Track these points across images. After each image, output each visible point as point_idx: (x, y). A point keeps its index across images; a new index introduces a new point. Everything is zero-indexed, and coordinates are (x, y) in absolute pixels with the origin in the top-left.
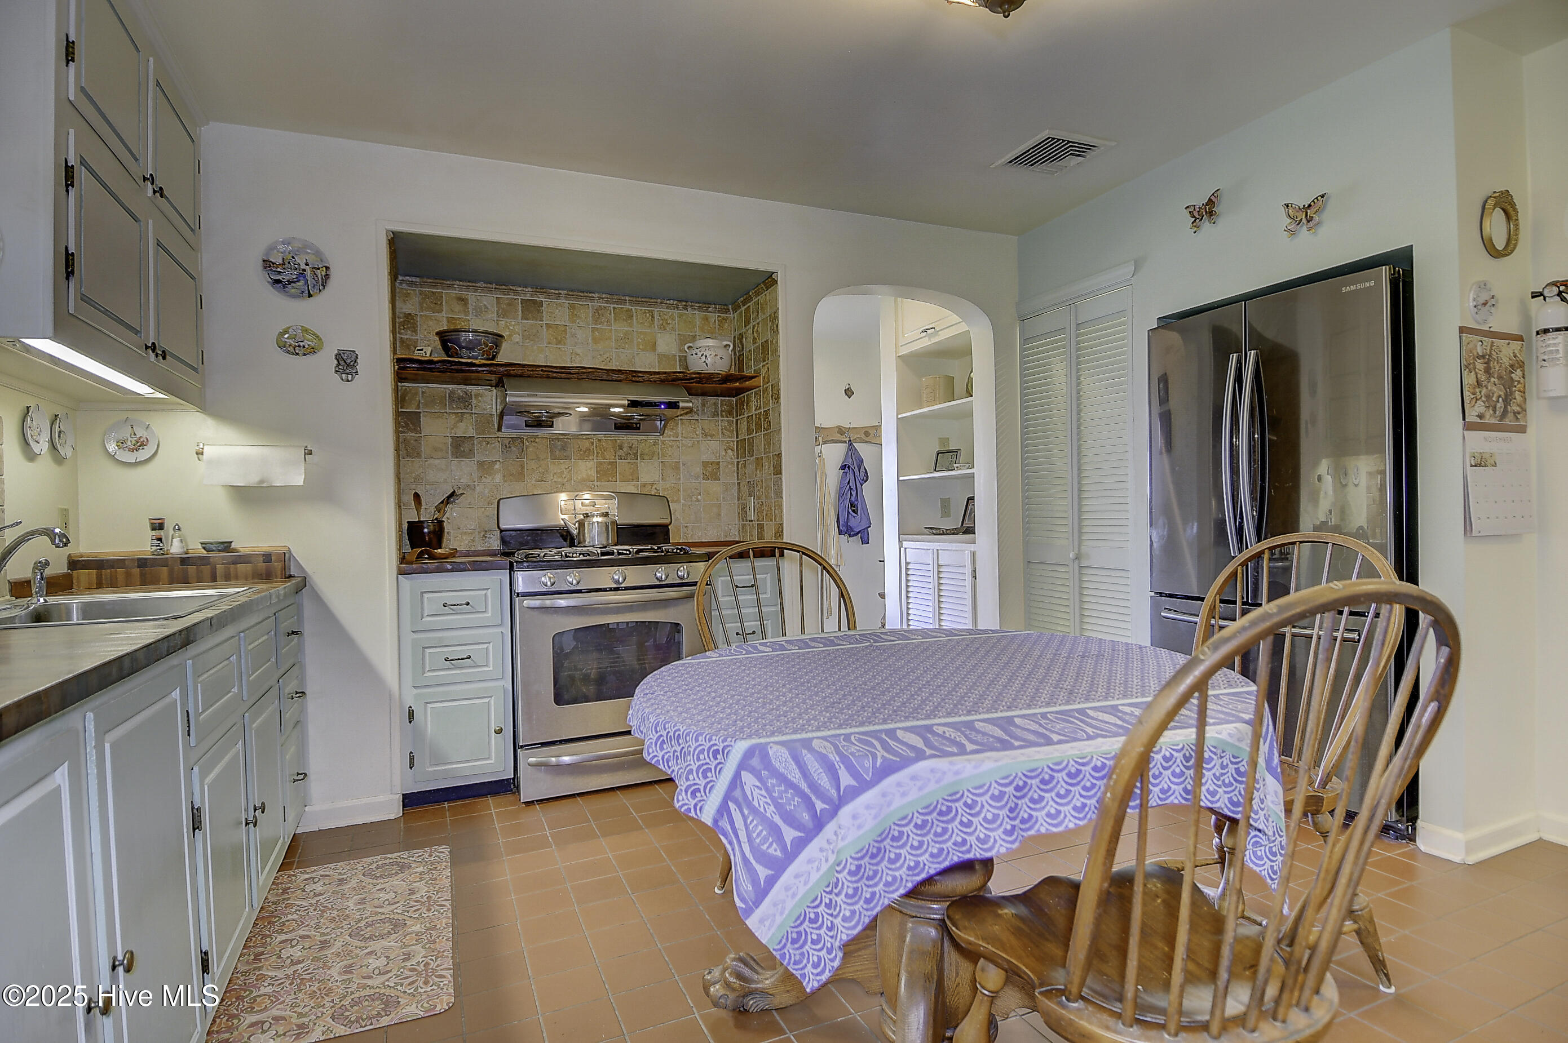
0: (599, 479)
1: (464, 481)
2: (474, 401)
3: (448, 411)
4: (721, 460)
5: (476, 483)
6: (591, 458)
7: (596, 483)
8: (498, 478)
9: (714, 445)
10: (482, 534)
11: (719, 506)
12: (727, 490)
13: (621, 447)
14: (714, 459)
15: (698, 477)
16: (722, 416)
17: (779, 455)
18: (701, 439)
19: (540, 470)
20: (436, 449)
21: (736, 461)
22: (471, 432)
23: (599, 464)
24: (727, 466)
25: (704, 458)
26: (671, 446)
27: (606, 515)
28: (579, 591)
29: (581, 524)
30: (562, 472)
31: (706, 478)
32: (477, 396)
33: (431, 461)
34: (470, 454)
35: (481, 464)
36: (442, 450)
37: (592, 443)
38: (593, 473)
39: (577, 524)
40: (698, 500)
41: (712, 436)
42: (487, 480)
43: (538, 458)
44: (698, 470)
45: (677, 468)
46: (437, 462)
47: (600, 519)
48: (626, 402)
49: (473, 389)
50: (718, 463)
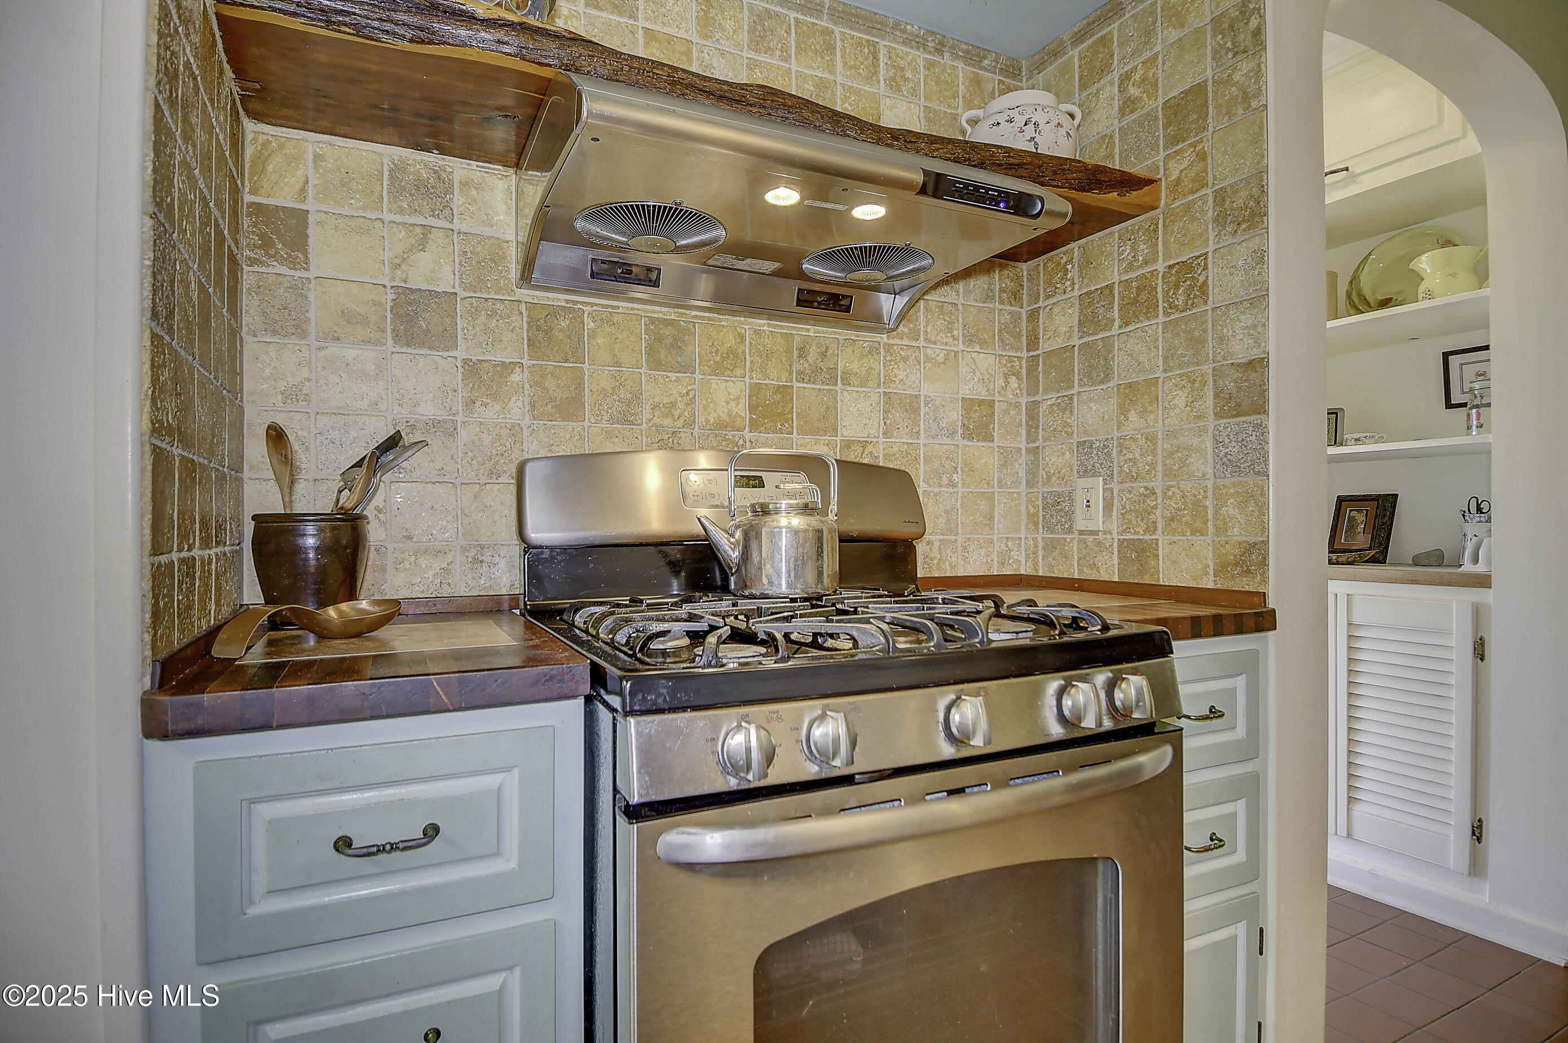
0: (754, 426)
1: (429, 409)
2: (458, 201)
3: (387, 216)
4: (997, 397)
5: (460, 418)
6: (738, 372)
7: (747, 434)
8: (517, 410)
9: (986, 361)
10: (472, 553)
11: (990, 498)
12: (1004, 465)
13: (803, 352)
14: (983, 395)
15: (955, 432)
16: (1002, 302)
18: (961, 347)
19: (623, 394)
20: (349, 317)
21: (1024, 401)
22: (447, 281)
23: (756, 389)
24: (1006, 412)
25: (966, 391)
26: (905, 359)
27: (807, 509)
28: (847, 780)
29: (750, 535)
30: (673, 405)
31: (968, 435)
32: (465, 184)
33: (333, 350)
34: (447, 339)
35: (472, 369)
36: (364, 322)
37: (742, 338)
38: (742, 409)
39: (738, 534)
40: (952, 484)
41: (982, 343)
42: (490, 413)
43: (617, 364)
44: (954, 415)
45: (916, 411)
46: (351, 353)
47: (797, 521)
48: (919, 178)
49: (459, 168)
50: (991, 404)
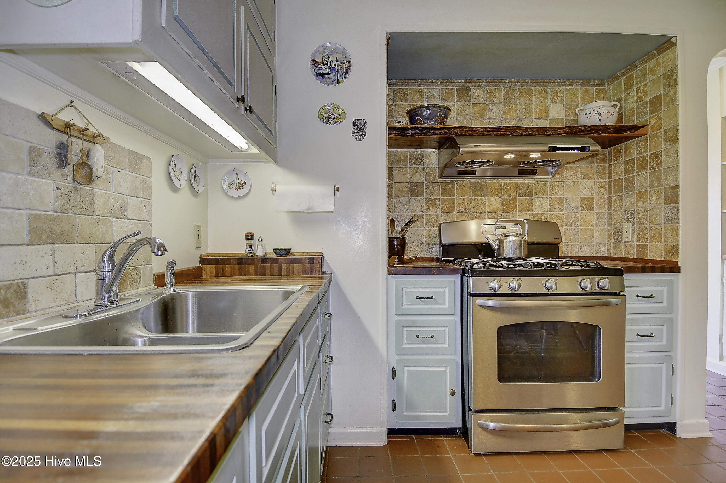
0: (504, 210)
1: (418, 212)
2: (425, 159)
3: (409, 166)
4: (595, 196)
5: (425, 213)
6: (499, 195)
7: (502, 213)
8: (438, 210)
9: (590, 184)
10: (428, 246)
11: (593, 230)
12: (599, 218)
13: (521, 188)
14: (589, 195)
15: (577, 208)
16: (597, 163)
17: (676, 187)
18: (580, 180)
19: (465, 204)
20: (401, 191)
21: (607, 196)
22: (422, 180)
23: (505, 200)
24: (599, 200)
25: (582, 194)
26: (558, 186)
27: (518, 235)
29: (501, 242)
30: (480, 206)
31: (583, 209)
32: (426, 155)
33: (398, 199)
34: (422, 194)
35: (427, 201)
36: (404, 192)
37: (501, 185)
38: (501, 206)
39: (497, 242)
40: (576, 226)
41: (589, 178)
42: (432, 212)
43: (464, 196)
44: (577, 203)
45: (562, 202)
46: (401, 199)
47: (515, 238)
48: (548, 148)
49: (425, 151)
50: (593, 198)
